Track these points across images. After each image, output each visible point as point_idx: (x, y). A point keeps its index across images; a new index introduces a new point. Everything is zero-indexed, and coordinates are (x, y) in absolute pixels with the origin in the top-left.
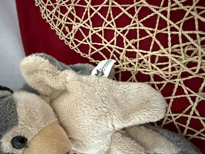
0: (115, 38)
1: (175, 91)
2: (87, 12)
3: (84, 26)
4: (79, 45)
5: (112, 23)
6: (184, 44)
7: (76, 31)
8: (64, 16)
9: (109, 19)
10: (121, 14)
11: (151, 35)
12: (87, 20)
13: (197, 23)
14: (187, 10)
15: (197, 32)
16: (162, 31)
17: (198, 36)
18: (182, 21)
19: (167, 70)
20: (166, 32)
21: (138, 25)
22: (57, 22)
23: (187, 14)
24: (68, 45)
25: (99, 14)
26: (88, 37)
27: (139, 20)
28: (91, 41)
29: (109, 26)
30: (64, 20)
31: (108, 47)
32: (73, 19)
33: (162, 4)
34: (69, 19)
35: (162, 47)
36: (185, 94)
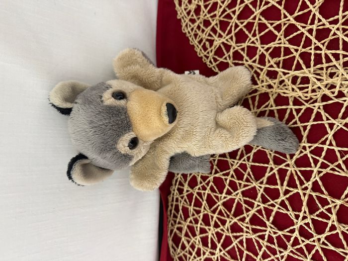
0: (257, 57)
1: (313, 116)
2: (232, 26)
3: (226, 42)
4: (218, 63)
5: (257, 39)
6: (327, 65)
7: (217, 47)
8: (206, 30)
9: (254, 35)
10: (267, 30)
11: (295, 54)
12: (230, 36)
14: (332, 28)
15: (341, 52)
16: (307, 50)
17: (341, 57)
18: (327, 40)
20: (310, 51)
21: (283, 42)
22: (198, 37)
23: (332, 33)
24: (205, 63)
25: (245, 30)
26: (229, 53)
28: (232, 59)
29: (253, 42)
30: (206, 34)
31: (249, 65)
32: (216, 34)
33: (309, 21)
34: (211, 33)
35: (304, 66)
36: (323, 120)
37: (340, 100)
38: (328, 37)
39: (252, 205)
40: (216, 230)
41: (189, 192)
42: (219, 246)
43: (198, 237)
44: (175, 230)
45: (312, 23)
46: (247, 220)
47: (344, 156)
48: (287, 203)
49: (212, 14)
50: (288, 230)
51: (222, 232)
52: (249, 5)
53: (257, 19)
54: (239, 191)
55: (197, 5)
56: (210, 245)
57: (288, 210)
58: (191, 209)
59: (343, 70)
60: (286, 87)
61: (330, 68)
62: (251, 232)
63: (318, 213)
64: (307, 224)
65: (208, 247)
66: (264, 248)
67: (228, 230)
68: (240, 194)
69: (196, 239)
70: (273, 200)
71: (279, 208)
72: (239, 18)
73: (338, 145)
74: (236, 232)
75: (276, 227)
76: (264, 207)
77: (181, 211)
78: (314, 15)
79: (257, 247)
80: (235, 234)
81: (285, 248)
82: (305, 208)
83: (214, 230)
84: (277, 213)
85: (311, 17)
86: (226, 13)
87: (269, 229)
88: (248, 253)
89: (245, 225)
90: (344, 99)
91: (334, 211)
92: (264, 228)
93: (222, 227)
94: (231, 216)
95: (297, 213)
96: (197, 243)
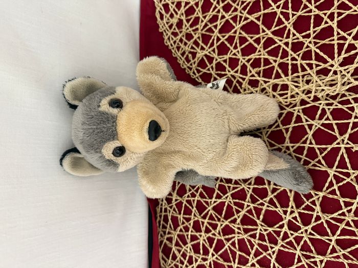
0: (239, 67)
1: (294, 119)
2: (214, 40)
3: (208, 54)
4: (201, 74)
5: (238, 52)
6: (303, 73)
7: (200, 59)
8: (189, 43)
9: (236, 48)
10: (247, 43)
11: (274, 64)
12: (212, 48)
13: (313, 54)
14: (305, 42)
15: (314, 62)
16: (284, 60)
17: (314, 66)
18: (301, 52)
19: (287, 98)
20: (287, 62)
21: (262, 54)
22: (181, 49)
23: (305, 46)
24: (189, 74)
25: (226, 43)
26: (212, 65)
27: (264, 49)
29: (234, 54)
30: (188, 47)
31: (231, 75)
32: (198, 47)
33: (285, 36)
34: (194, 46)
35: (283, 75)
36: (302, 122)
37: (316, 104)
38: (302, 49)
39: (242, 206)
40: (208, 235)
41: (178, 201)
42: (211, 251)
43: (189, 245)
44: (165, 241)
45: (288, 37)
46: (239, 221)
47: (323, 153)
48: (275, 200)
49: (194, 28)
50: (278, 225)
51: (214, 237)
52: (229, 20)
53: (238, 33)
54: (229, 194)
55: (179, 19)
56: (201, 252)
57: (277, 207)
58: (181, 217)
59: (317, 78)
60: (267, 94)
61: (306, 76)
62: (243, 232)
63: (303, 206)
64: (295, 218)
66: (256, 246)
67: (219, 234)
68: (230, 196)
69: (187, 247)
70: (262, 199)
72: (221, 31)
73: (317, 144)
74: (228, 235)
75: (266, 224)
76: (254, 207)
77: (170, 221)
78: (289, 30)
79: (249, 247)
80: (227, 237)
81: (276, 243)
82: (292, 203)
83: (206, 236)
84: (267, 211)
85: (286, 32)
86: (208, 27)
87: (260, 227)
88: (240, 253)
89: (237, 226)
90: (319, 102)
91: (318, 203)
92: (255, 227)
93: (213, 232)
94: (222, 219)
95: (285, 209)
96: (189, 251)
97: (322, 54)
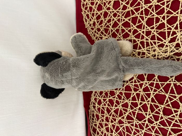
2: (110, 31)
5: (121, 36)
6: (152, 46)
8: (99, 33)
9: (120, 34)
10: (125, 32)
11: (138, 42)
12: (109, 35)
13: (156, 37)
14: (152, 31)
15: (156, 41)
16: (143, 40)
17: (157, 43)
18: (150, 36)
21: (132, 37)
22: (95, 36)
23: (152, 33)
25: (115, 32)
27: (133, 35)
29: (120, 38)
30: (99, 35)
32: (103, 34)
33: (142, 28)
34: (101, 34)
35: (142, 47)
38: (151, 35)
39: (126, 111)
40: (112, 124)
41: (98, 107)
42: (114, 131)
43: (104, 128)
44: (93, 126)
45: (144, 29)
46: (125, 118)
47: (163, 86)
48: (141, 108)
49: (101, 26)
50: (143, 120)
51: (115, 124)
52: (116, 21)
53: (120, 27)
54: (121, 105)
55: (94, 22)
56: (110, 131)
57: (142, 112)
58: (100, 115)
59: (158, 49)
61: (153, 48)
62: (127, 123)
63: (155, 112)
64: (151, 117)
65: (109, 132)
66: (134, 130)
67: (117, 123)
68: (121, 106)
69: (103, 129)
70: (135, 108)
71: (138, 111)
72: (113, 27)
73: (160, 81)
74: (121, 124)
75: (138, 119)
76: (132, 111)
77: (95, 117)
78: (144, 25)
79: (131, 130)
80: (120, 125)
81: (143, 129)
82: (149, 110)
84: (138, 113)
85: (143, 26)
86: (107, 25)
87: (135, 121)
88: (127, 133)
89: (125, 120)
92: (133, 121)
93: (114, 122)
94: (118, 117)
95: (146, 113)
96: (104, 131)
97: (160, 37)
